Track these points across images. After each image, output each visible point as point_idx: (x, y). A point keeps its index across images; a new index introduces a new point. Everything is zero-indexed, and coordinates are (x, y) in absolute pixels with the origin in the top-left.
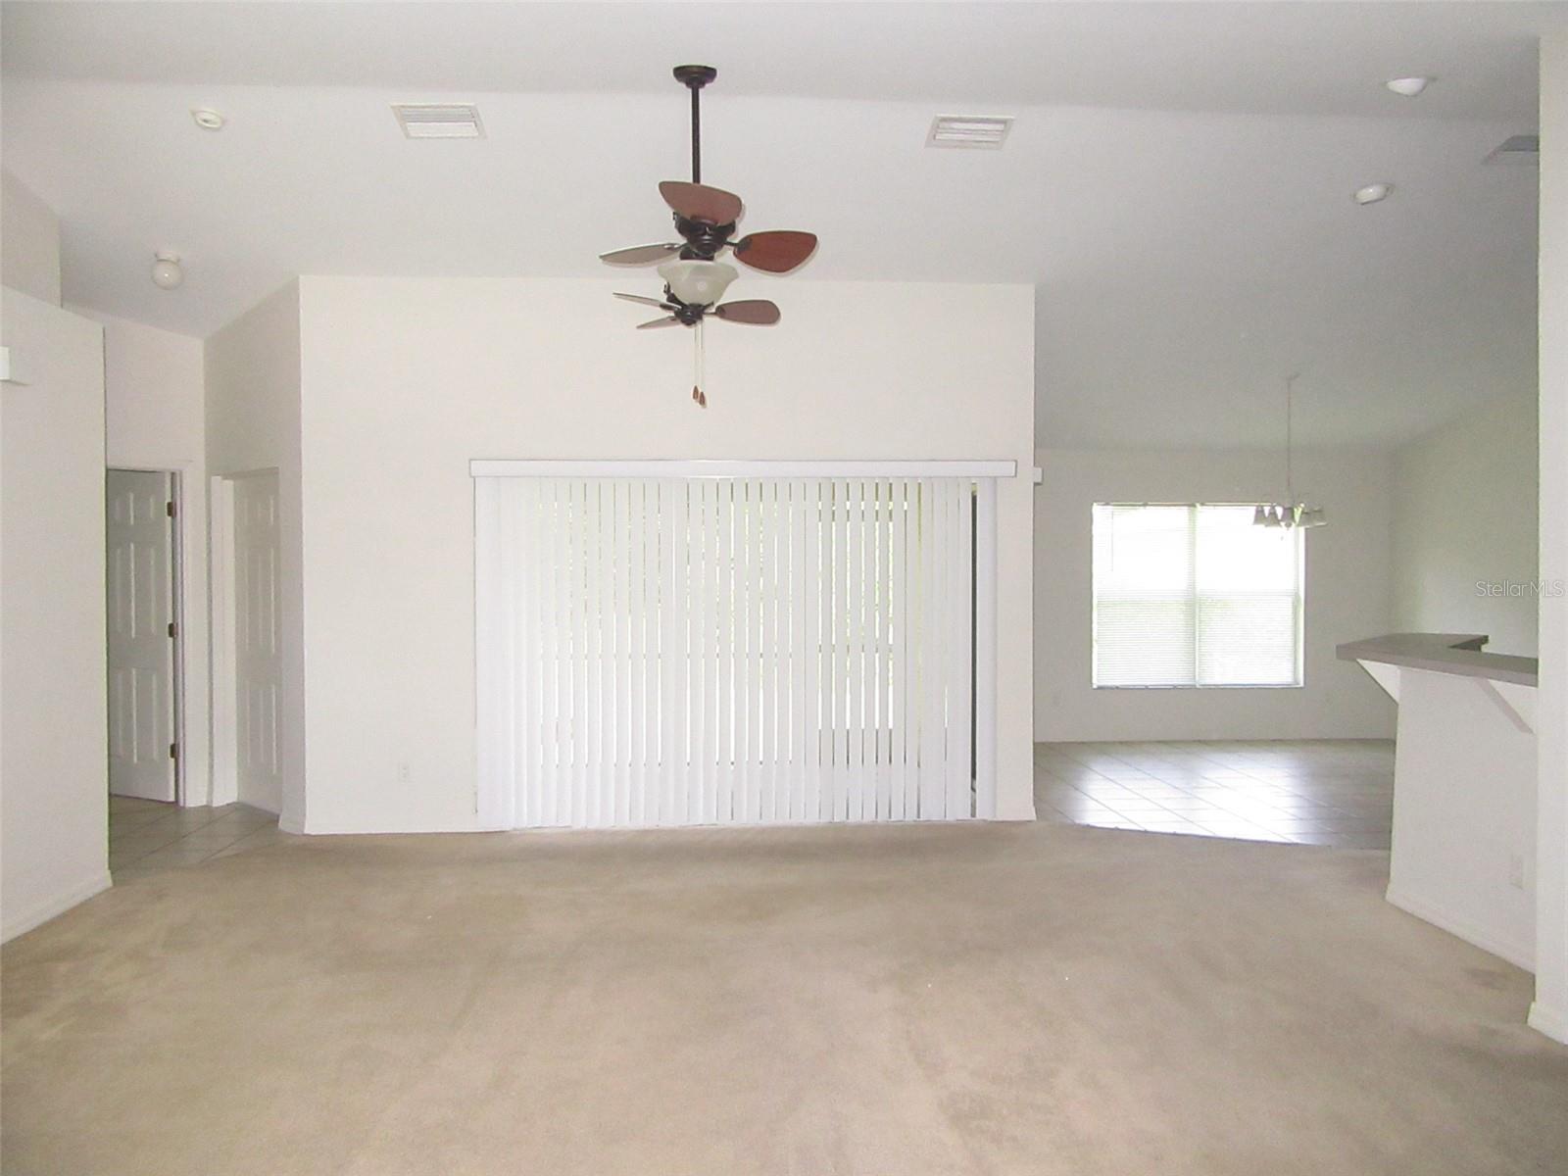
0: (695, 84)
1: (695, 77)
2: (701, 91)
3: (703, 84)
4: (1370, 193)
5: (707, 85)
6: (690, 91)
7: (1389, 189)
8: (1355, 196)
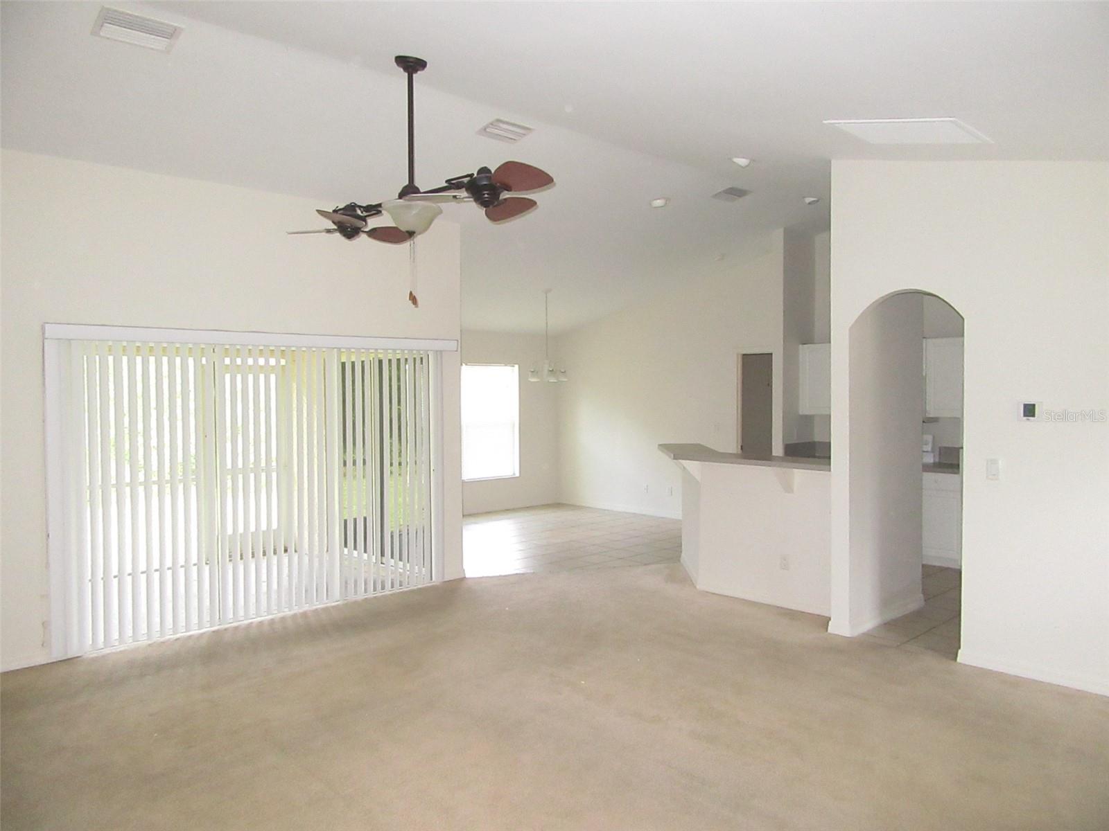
0: (410, 70)
1: (411, 65)
2: (414, 75)
3: (416, 71)
4: (659, 203)
5: (419, 72)
6: (406, 74)
7: (667, 200)
8: (650, 204)
